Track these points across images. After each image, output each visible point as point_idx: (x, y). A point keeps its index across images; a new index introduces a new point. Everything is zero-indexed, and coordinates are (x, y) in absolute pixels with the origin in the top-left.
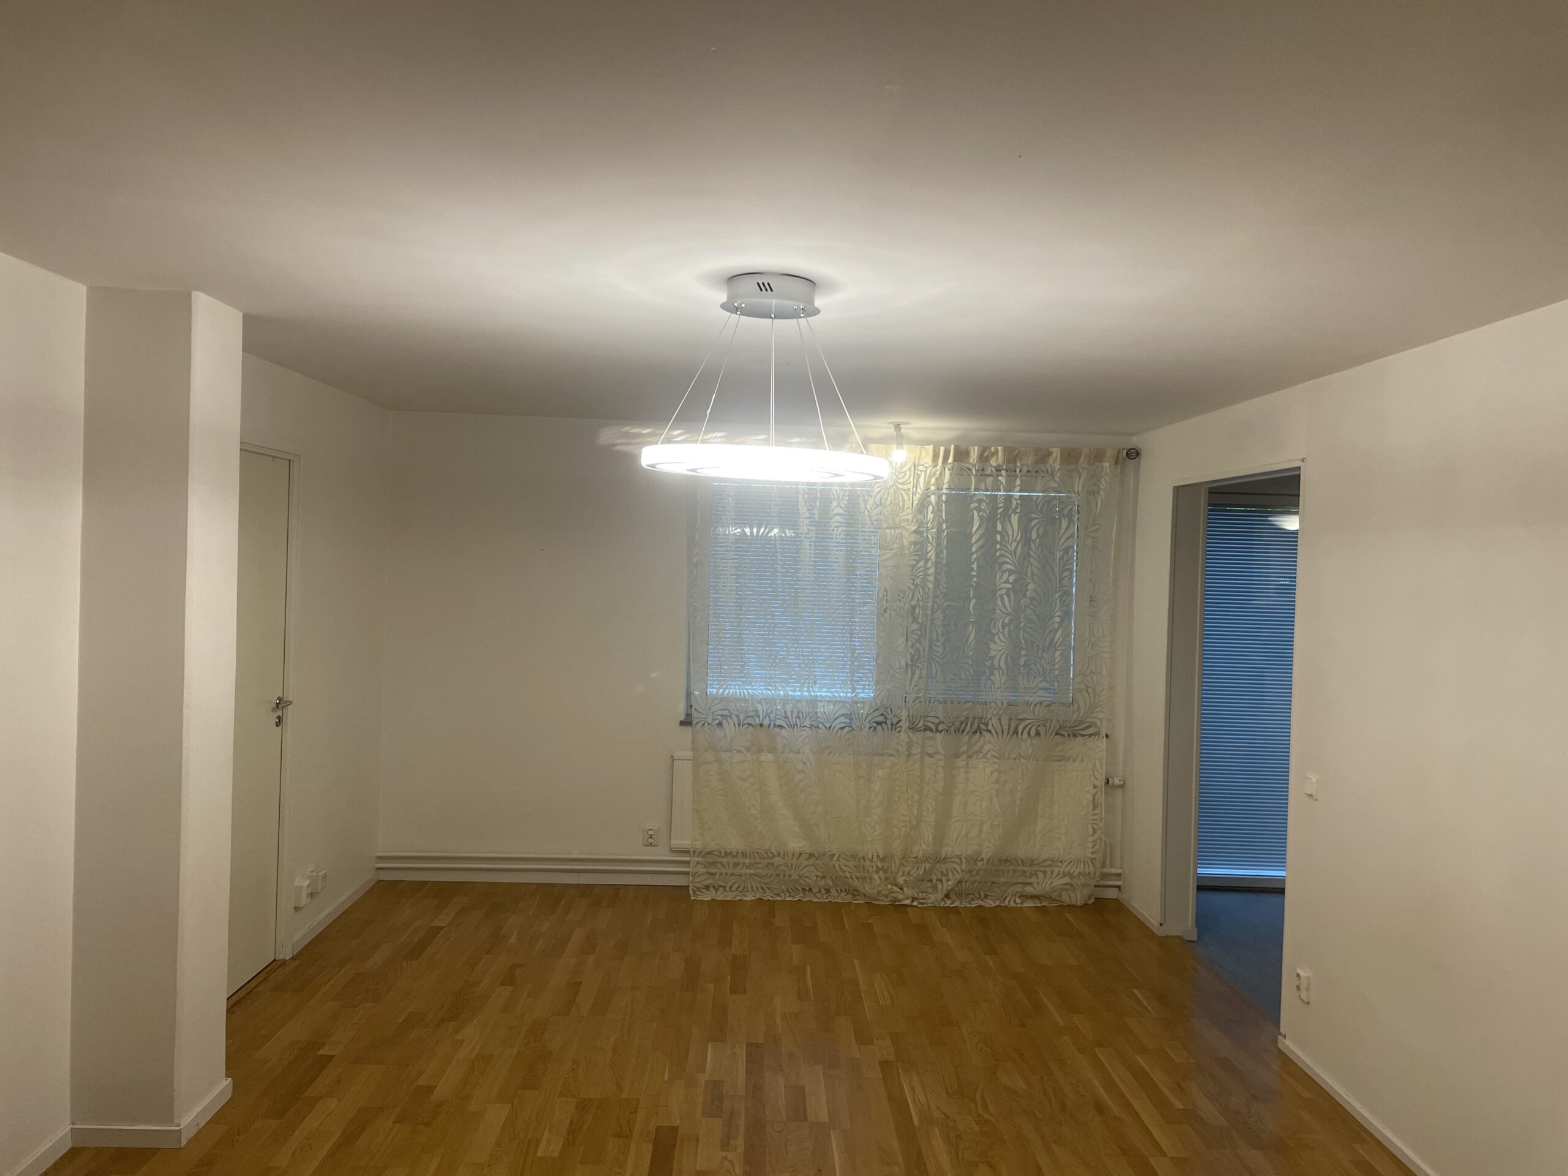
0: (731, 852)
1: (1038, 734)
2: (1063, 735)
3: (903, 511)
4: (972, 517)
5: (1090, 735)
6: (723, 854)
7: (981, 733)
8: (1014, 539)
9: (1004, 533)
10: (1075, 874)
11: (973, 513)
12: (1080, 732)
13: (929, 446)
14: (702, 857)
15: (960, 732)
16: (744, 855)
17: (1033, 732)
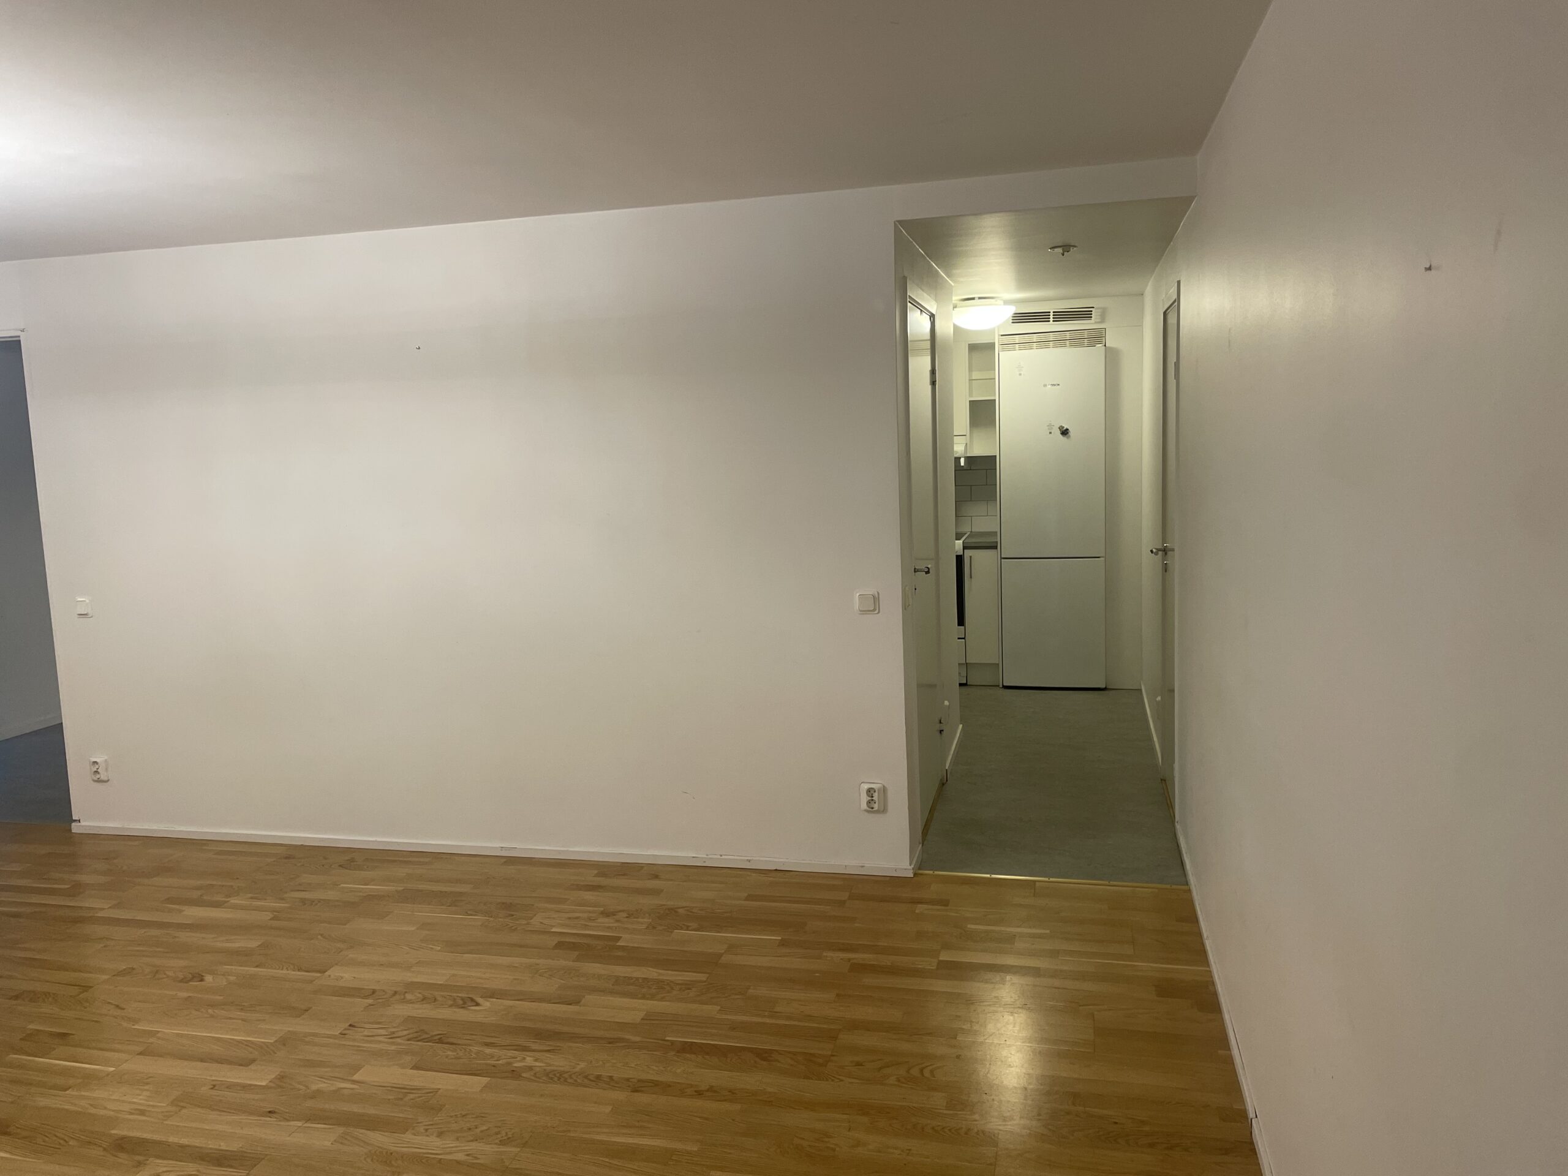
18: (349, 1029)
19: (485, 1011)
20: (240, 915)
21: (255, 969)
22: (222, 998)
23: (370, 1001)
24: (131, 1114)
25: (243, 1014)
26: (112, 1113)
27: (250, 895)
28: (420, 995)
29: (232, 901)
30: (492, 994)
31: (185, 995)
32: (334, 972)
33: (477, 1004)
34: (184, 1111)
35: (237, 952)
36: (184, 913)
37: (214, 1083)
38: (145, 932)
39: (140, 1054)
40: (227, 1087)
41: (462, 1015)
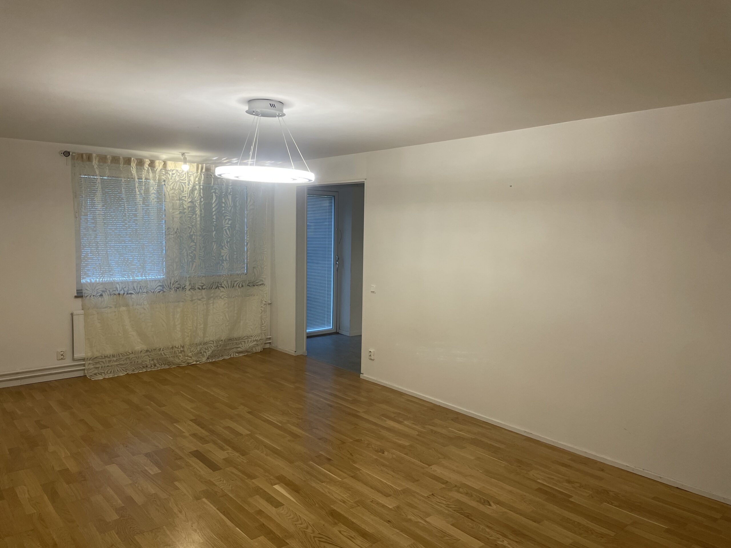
0: (107, 356)
1: (242, 286)
2: (250, 286)
3: (183, 192)
4: (213, 195)
5: (260, 285)
6: (103, 357)
7: (218, 288)
8: (230, 206)
9: (226, 203)
10: (258, 340)
11: (213, 194)
12: (256, 284)
13: (194, 164)
14: (92, 360)
15: (211, 288)
16: (114, 356)
17: (240, 286)
18: (431, 496)
19: (492, 510)
20: (406, 429)
21: (404, 455)
22: (388, 463)
23: (444, 486)
24: (341, 501)
25: (393, 473)
26: (334, 498)
27: (413, 422)
28: (465, 491)
29: (405, 422)
30: (499, 503)
31: (375, 457)
32: (434, 467)
33: (490, 505)
34: (359, 508)
35: (400, 446)
36: (386, 422)
37: (373, 500)
38: (370, 426)
39: (352, 477)
40: (377, 504)
41: (482, 508)
